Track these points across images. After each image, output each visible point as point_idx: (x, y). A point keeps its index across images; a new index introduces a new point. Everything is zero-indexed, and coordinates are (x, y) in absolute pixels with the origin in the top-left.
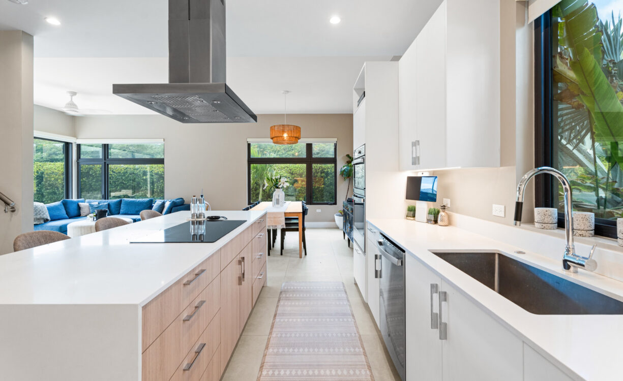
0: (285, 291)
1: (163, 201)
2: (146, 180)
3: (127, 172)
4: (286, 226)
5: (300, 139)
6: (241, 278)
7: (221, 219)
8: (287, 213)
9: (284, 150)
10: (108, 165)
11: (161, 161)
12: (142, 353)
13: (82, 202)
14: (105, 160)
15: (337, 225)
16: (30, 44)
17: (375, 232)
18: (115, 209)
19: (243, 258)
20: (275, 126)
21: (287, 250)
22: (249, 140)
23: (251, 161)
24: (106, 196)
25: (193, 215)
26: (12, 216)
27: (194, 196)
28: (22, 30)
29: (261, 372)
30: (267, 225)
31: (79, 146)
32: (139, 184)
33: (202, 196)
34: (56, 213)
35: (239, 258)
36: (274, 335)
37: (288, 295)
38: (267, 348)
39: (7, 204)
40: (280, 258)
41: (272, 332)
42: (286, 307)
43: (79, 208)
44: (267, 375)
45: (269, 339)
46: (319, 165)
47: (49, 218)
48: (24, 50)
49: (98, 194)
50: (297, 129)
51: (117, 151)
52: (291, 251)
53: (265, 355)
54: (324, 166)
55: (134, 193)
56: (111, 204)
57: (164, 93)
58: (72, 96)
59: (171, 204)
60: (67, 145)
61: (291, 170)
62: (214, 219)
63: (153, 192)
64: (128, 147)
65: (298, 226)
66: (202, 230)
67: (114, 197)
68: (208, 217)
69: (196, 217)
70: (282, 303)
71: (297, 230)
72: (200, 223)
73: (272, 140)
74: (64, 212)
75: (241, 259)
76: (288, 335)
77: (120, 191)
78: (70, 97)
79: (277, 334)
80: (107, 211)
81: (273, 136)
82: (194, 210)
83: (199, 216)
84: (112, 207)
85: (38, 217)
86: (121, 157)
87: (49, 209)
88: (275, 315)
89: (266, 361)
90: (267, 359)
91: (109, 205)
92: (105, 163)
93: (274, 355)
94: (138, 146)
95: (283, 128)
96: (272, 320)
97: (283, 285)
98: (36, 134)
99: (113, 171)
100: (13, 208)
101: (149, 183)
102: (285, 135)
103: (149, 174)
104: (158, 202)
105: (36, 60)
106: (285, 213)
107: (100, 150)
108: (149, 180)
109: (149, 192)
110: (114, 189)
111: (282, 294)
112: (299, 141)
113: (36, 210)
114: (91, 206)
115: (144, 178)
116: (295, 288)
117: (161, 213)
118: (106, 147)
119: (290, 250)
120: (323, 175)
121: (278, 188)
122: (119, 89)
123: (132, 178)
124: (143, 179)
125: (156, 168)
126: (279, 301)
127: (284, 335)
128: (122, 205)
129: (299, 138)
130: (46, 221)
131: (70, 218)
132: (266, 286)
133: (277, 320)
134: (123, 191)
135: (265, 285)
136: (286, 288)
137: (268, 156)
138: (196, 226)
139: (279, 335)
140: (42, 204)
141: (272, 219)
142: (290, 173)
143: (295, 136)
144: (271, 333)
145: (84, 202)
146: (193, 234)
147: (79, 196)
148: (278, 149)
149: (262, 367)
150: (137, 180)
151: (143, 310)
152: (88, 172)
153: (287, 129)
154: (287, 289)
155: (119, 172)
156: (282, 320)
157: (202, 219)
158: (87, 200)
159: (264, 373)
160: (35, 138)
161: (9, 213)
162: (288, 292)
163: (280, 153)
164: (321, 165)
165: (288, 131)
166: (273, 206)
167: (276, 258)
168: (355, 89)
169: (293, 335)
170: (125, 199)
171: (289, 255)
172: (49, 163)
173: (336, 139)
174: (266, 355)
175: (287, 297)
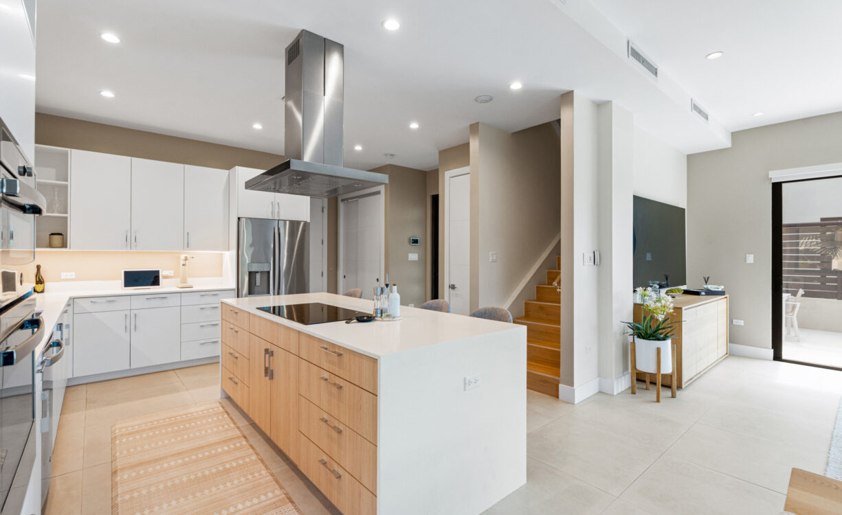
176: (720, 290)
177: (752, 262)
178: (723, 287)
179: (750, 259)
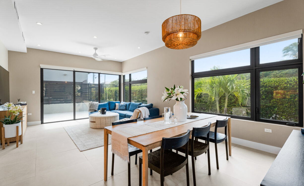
10: (131, 84)
14: (130, 82)
22: (192, 58)
23: (194, 75)
24: (130, 100)
31: (124, 76)
43: (115, 106)
56: (127, 104)
60: (120, 76)
74: (108, 107)
78: (95, 50)
84: (127, 106)
85: (92, 109)
87: (99, 106)
92: (130, 83)
118: (130, 76)
125: (143, 86)
128: (130, 106)
131: (109, 110)
140: (97, 103)
147: (124, 100)
176: (25, 103)
177: (34, 93)
178: (26, 102)
179: (34, 92)
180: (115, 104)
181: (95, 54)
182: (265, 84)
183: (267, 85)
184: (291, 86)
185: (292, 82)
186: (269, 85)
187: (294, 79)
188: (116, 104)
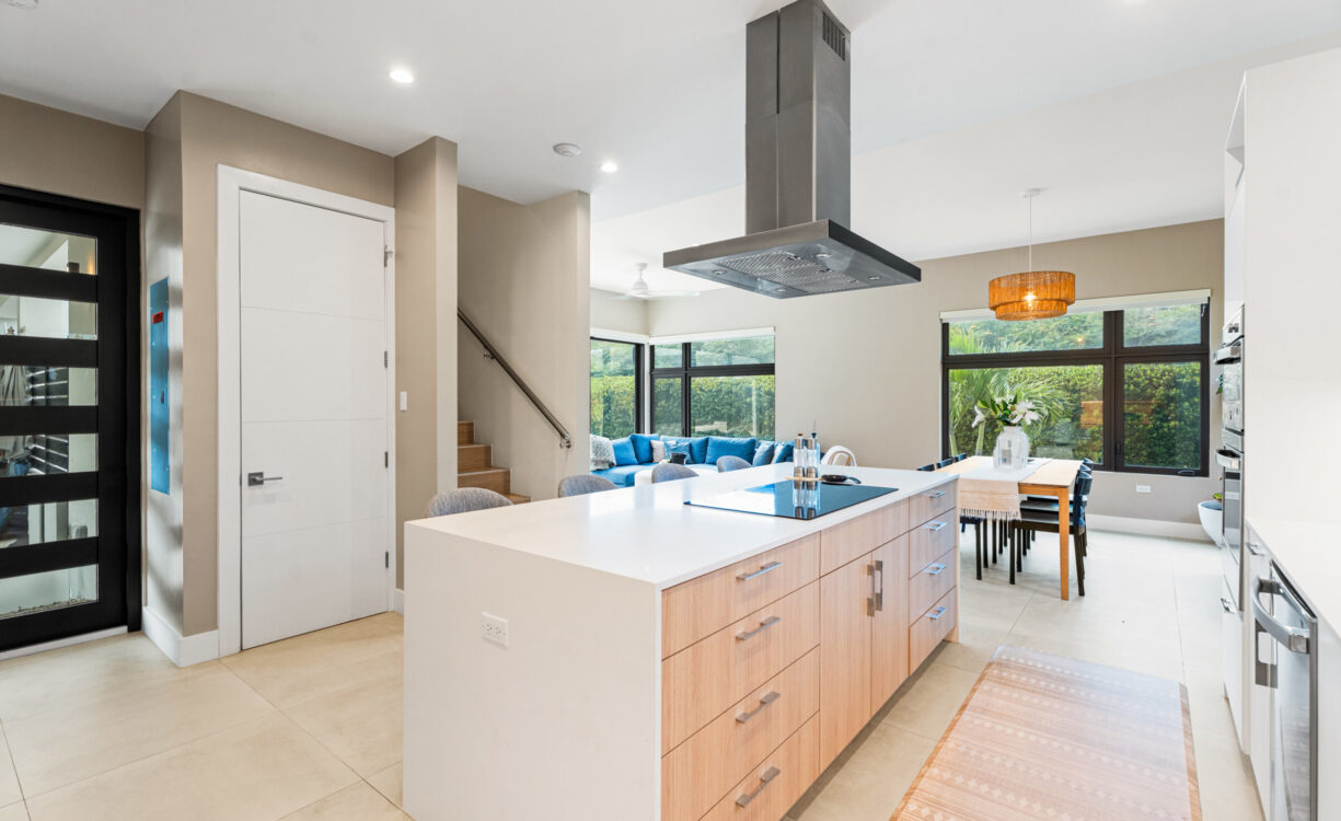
0: (1000, 664)
1: (772, 443)
2: (750, 405)
3: (721, 390)
4: (1023, 516)
5: (1073, 303)
6: (875, 603)
7: (848, 481)
8: (1026, 485)
9: (1060, 330)
10: (689, 375)
11: (768, 369)
12: (663, 660)
13: (655, 439)
14: (685, 369)
15: (1206, 535)
16: (587, 207)
17: (1263, 555)
18: (699, 455)
19: (879, 565)
20: (999, 279)
21: (1028, 575)
22: (946, 316)
23: (949, 362)
24: (687, 432)
25: (796, 471)
26: (567, 454)
27: (800, 435)
28: (577, 188)
29: (907, 803)
30: (959, 506)
31: (652, 348)
32: (739, 411)
33: (814, 435)
34: (624, 455)
35: (868, 560)
36: (950, 744)
37: (1005, 674)
38: (929, 763)
39: (563, 436)
40: (1010, 589)
41: (947, 737)
42: (992, 695)
43: (651, 449)
44: (917, 813)
45: (937, 749)
46: (1161, 366)
47: (615, 462)
48: (579, 216)
49: (676, 427)
50: (1068, 279)
51: (708, 354)
52: (1039, 581)
53: (921, 776)
54: (1177, 367)
55: (729, 426)
56: (693, 445)
57: (769, 248)
58: (641, 270)
59: (784, 450)
60: (639, 348)
61: (1069, 381)
62: (833, 480)
63: (760, 428)
64: (726, 344)
65: (1057, 519)
66: (814, 499)
67: (699, 433)
68: (825, 477)
69: (801, 474)
70: (985, 686)
71: (1055, 529)
72: (808, 486)
73: (993, 313)
74: (632, 454)
75: (874, 564)
76: (985, 756)
77: (712, 423)
78: (640, 273)
79: (957, 745)
80: (684, 456)
81: (996, 303)
82: (799, 460)
83: (807, 473)
84: (695, 449)
85: (601, 459)
86: (715, 364)
87: (616, 448)
88: (964, 707)
89: (920, 786)
90: (924, 784)
91: (690, 446)
92: (686, 374)
93: (940, 782)
94: (743, 342)
95: (1022, 281)
96: (954, 714)
97: (1000, 649)
98: (594, 332)
99: (701, 389)
100: (568, 442)
101: (754, 409)
102: (1030, 298)
103: (754, 393)
104: (764, 446)
105: (593, 226)
106: (1019, 484)
107: (679, 352)
108: (754, 404)
109: (754, 426)
110: (703, 419)
111: (990, 669)
112: (1069, 307)
113: (598, 449)
114: (667, 446)
115: (748, 400)
116: (1030, 663)
117: (751, 461)
118: (687, 347)
119: (1036, 575)
120: (1173, 392)
121: (1009, 424)
122: (673, 259)
123: (729, 401)
124: (746, 403)
125: (765, 381)
126: (980, 680)
127: (973, 753)
128: (709, 448)
129: (1069, 303)
130: (611, 465)
131: (640, 463)
132: (958, 643)
133: (966, 716)
134: (716, 423)
135: (953, 639)
136: (1004, 657)
137: (1005, 349)
138: (802, 492)
139: (962, 749)
140: (606, 440)
141: (986, 496)
142: (1066, 388)
143: (1056, 296)
144: (944, 739)
145: (658, 439)
146: (796, 505)
147: (652, 431)
148: (1042, 329)
149: (909, 794)
150: (736, 404)
151: (663, 596)
152: (668, 391)
153: (1031, 282)
154: (1008, 660)
155: (710, 391)
156: (977, 722)
157: (812, 479)
158: (662, 437)
159: (912, 806)
160: (592, 338)
161: (565, 448)
162: (1007, 666)
163: (1046, 339)
164: (1168, 367)
165: (1037, 286)
166: (996, 466)
167: (995, 588)
168: (1229, 150)
169: (997, 760)
170: (714, 438)
171: (1035, 587)
172: (620, 377)
173: (1207, 293)
174: (923, 776)
175: (1002, 678)
180: (650, 444)
181: (641, 284)
182: (1071, 384)
183: (1076, 384)
184: (1138, 390)
185: (1140, 380)
186: (1082, 385)
187: (1145, 371)
188: (653, 442)
